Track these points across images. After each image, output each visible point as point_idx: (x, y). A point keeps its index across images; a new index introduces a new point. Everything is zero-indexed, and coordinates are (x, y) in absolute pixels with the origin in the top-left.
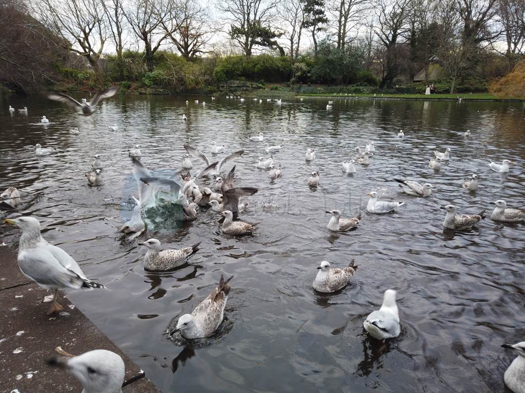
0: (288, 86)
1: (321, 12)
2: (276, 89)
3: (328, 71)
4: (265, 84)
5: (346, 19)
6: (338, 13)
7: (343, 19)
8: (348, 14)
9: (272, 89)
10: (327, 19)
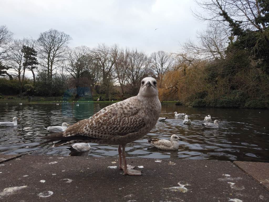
0: (20, 97)
1: (35, 59)
2: (12, 98)
3: (47, 89)
4: (3, 95)
5: (52, 64)
6: (47, 60)
7: (50, 63)
8: (53, 61)
9: (9, 99)
10: (38, 62)
